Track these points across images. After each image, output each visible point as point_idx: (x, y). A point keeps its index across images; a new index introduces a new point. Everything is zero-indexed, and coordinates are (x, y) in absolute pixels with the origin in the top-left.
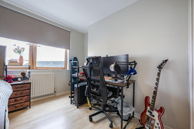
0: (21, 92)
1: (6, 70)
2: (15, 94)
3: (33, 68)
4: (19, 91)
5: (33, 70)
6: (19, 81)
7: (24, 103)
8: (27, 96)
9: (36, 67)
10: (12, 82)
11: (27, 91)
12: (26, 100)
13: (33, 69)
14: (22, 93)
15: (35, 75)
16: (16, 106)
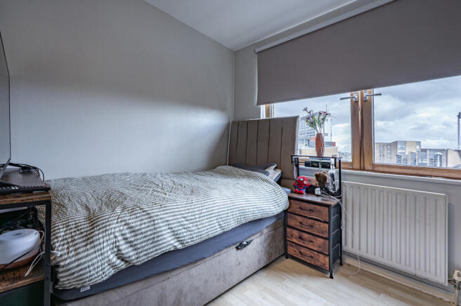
0: (311, 222)
1: (297, 166)
2: (300, 223)
3: (362, 167)
4: (306, 217)
5: (364, 172)
6: (317, 196)
7: (315, 253)
8: (323, 240)
9: (374, 165)
10: (301, 193)
11: (322, 226)
12: (320, 250)
13: (364, 170)
14: (311, 226)
15: (367, 189)
16: (303, 250)
